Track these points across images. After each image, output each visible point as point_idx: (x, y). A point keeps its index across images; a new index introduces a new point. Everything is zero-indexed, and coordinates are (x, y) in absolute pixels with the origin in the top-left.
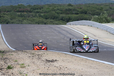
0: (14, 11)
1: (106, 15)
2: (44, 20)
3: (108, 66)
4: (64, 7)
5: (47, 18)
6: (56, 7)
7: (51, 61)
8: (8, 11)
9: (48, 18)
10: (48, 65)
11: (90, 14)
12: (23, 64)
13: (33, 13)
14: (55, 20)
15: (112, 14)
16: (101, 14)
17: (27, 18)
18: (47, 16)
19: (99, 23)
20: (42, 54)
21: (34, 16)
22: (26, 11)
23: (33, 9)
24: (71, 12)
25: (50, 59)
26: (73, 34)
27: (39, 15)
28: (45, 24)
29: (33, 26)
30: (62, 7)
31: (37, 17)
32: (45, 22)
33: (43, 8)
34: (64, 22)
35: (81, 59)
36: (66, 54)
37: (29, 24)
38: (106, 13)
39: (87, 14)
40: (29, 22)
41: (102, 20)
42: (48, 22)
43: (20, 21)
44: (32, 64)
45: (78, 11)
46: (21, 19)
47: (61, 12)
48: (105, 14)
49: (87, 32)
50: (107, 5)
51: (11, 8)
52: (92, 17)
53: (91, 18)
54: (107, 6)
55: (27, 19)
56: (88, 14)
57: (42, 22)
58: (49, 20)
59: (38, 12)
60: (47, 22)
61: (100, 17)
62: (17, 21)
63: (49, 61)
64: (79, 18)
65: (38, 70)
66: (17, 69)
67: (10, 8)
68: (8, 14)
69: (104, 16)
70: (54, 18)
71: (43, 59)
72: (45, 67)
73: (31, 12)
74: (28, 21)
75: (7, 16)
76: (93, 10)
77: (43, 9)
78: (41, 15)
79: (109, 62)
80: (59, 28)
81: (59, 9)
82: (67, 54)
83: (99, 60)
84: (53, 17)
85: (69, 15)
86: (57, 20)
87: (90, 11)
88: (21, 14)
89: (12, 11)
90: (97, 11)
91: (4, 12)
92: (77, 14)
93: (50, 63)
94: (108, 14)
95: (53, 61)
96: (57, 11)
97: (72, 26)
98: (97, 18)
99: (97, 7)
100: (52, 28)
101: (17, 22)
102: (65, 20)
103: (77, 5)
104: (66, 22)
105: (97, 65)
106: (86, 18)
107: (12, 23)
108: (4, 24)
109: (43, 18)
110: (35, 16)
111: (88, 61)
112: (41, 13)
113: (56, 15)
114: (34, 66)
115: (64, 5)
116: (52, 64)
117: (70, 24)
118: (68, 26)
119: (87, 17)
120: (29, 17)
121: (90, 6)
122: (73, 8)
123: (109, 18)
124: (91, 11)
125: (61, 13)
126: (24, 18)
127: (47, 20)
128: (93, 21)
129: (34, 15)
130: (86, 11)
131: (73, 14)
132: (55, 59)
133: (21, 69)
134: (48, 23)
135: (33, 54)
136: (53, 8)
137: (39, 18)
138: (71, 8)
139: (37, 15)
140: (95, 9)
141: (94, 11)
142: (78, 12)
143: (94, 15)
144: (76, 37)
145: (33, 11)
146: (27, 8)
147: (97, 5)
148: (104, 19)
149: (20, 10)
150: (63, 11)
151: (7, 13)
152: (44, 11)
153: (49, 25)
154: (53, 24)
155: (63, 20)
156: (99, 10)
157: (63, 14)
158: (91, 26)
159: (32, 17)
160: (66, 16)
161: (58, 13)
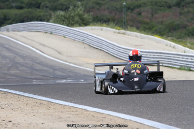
1: (80, 10)
3: (94, 115)
11: (47, 7)
15: (93, 8)
16: (71, 7)
19: (68, 26)
24: (7, 5)
26: (14, 49)
35: (39, 102)
36: (4, 92)
38: (80, 5)
39: (41, 7)
41: (73, 20)
45: (22, 3)
48: (78, 7)
49: (44, 45)
52: (53, 14)
53: (49, 17)
56: (43, 9)
61: (68, 15)
64: (25, 17)
69: (76, 12)
83: (75, 103)
85: (5, 11)
87: (47, 2)
92: (21, 8)
94: (85, 8)
97: (11, 33)
98: (62, 16)
105: (73, 115)
106: (40, 16)
111: (52, 107)
117: (8, 30)
118: (3, 33)
119: (42, 14)
123: (86, 16)
124: (50, 2)
128: (54, 23)
130: (39, 2)
131: (12, 7)
142: (23, 5)
143: (55, 9)
144: (22, 56)
148: (77, 18)
158: (51, 33)
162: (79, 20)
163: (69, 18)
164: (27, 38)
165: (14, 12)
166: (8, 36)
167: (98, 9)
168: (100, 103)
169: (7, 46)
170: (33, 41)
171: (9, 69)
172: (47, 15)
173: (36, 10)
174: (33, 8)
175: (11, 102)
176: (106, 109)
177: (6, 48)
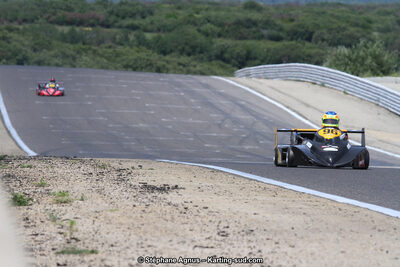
0: (47, 19)
1: (377, 48)
2: (155, 57)
4: (229, 11)
5: (168, 50)
6: (201, 9)
7: (158, 189)
8: (25, 21)
9: (171, 51)
10: (145, 200)
11: (323, 40)
12: (63, 194)
13: (115, 30)
14: (195, 59)
16: (362, 41)
17: (94, 48)
18: (165, 43)
19: (353, 74)
20: (133, 168)
21: (117, 40)
22: (91, 21)
23: (118, 16)
24: (254, 32)
25: (158, 184)
27: (138, 37)
28: (159, 70)
30: (222, 13)
31: (131, 47)
32: (160, 63)
33: (151, 14)
34: (228, 66)
37: (102, 68)
39: (313, 39)
40: (98, 62)
42: (169, 66)
43: (65, 56)
44: (96, 195)
45: (281, 29)
46: (70, 49)
47: (218, 29)
48: (374, 42)
50: (389, 9)
51: (35, 7)
54: (388, 13)
55: (95, 52)
56: (316, 43)
57: (147, 66)
58: (175, 59)
59: (134, 28)
60: (164, 66)
62: (56, 56)
63: (153, 188)
64: (284, 56)
65: (111, 211)
66: (42, 206)
67: (33, 9)
68: (24, 28)
70: (194, 50)
71: (133, 183)
72: (136, 204)
73: (108, 27)
74: (98, 58)
75: (21, 38)
76: (335, 26)
77: (153, 18)
78: (144, 39)
80: (207, 86)
81: (213, 19)
84: (187, 48)
85: (249, 43)
86: (201, 60)
87: (325, 31)
88: (73, 30)
89: (40, 20)
90: (352, 30)
91: (11, 21)
92: (278, 39)
93: (157, 193)
95: (164, 190)
96: (203, 28)
97: (254, 82)
98: (345, 55)
100: (179, 85)
101: (56, 61)
102: (233, 61)
103: (277, 8)
104: (234, 68)
106: (309, 56)
107: (39, 63)
108: (7, 64)
109: (151, 52)
110: (124, 42)
112: (146, 31)
113: (201, 39)
114: (100, 201)
115: (231, 5)
117: (248, 75)
118: (239, 79)
119: (308, 51)
120: (102, 45)
121: (323, 13)
122: (265, 19)
124: (330, 30)
125: (219, 35)
126: (84, 47)
127: (167, 57)
128: (330, 67)
129: (118, 37)
130: (310, 29)
131: (261, 37)
133: (55, 207)
134: (168, 69)
135: (104, 167)
136: (191, 15)
137: (136, 48)
138: (255, 16)
139: (132, 37)
140: (344, 25)
141: (340, 29)
142: (281, 34)
143: (335, 44)
145: (116, 22)
146: (93, 9)
147: (353, 9)
148: (369, 61)
149: (69, 15)
150: (226, 28)
151: (21, 27)
152: (157, 23)
154: (188, 72)
155: (224, 60)
156: (356, 29)
157: (225, 37)
158: (323, 85)
159: (113, 45)
160: (236, 45)
161: (207, 34)
162: (374, 64)
163: (356, 60)
164: (280, 92)
165: (265, 45)
166: (247, 86)
169: (243, 103)
170: (290, 96)
171: (242, 142)
173: (304, 44)
174: (299, 39)
177: (242, 106)
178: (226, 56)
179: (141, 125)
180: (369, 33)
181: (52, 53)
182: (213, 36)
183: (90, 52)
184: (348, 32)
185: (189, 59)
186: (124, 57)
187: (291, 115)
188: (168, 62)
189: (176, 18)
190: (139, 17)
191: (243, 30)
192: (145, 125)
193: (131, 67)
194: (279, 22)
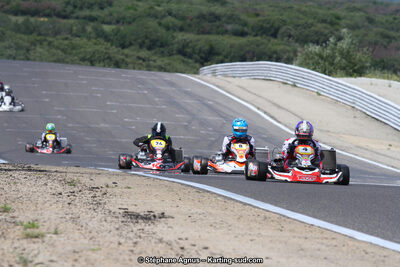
2: (114, 50)
3: (369, 250)
4: (191, 4)
5: (127, 43)
6: (162, 2)
7: (142, 218)
9: (131, 44)
10: (131, 235)
11: (290, 36)
12: (32, 225)
13: (71, 21)
14: (155, 53)
15: (376, 44)
16: (332, 40)
17: (50, 39)
18: (124, 37)
20: (107, 186)
21: (74, 32)
22: (47, 11)
23: (75, 7)
24: (218, 27)
25: (141, 210)
27: (95, 29)
28: (117, 65)
29: (70, 69)
30: (184, 6)
31: (89, 39)
32: (119, 57)
33: (110, 5)
34: (190, 61)
35: (262, 215)
36: (199, 190)
37: (58, 61)
39: (279, 36)
40: (54, 55)
42: (128, 60)
43: (18, 47)
44: (71, 225)
45: (245, 24)
46: (24, 40)
47: (179, 23)
49: (279, 107)
52: (299, 49)
53: (292, 55)
54: (359, 10)
55: (50, 43)
56: (282, 38)
57: (105, 59)
58: (136, 54)
59: (93, 19)
60: (123, 60)
62: (10, 47)
63: (136, 217)
64: (248, 52)
65: (93, 250)
66: (9, 242)
70: (154, 44)
71: (111, 208)
72: (122, 241)
73: (65, 17)
74: (54, 51)
76: (300, 22)
77: (111, 9)
78: (103, 31)
79: (372, 234)
80: (172, 84)
81: (174, 12)
82: (204, 191)
83: (332, 222)
84: (147, 41)
85: (213, 38)
86: (162, 54)
87: (291, 27)
88: (28, 20)
90: (320, 26)
92: (243, 34)
93: (142, 224)
95: (150, 219)
96: (164, 21)
97: (219, 80)
98: (315, 53)
99: (320, 11)
100: (143, 82)
101: (9, 52)
102: (196, 56)
103: (242, 2)
104: (197, 65)
105: (328, 246)
106: (275, 52)
109: (109, 44)
110: (81, 33)
112: (103, 22)
113: (162, 32)
114: (77, 234)
116: (147, 228)
117: (214, 73)
118: (205, 78)
120: (58, 37)
121: (291, 8)
122: (229, 13)
124: (296, 26)
125: (181, 29)
126: (39, 38)
127: (126, 51)
128: (301, 65)
129: (75, 28)
130: (276, 25)
131: (226, 32)
132: (157, 211)
133: (25, 242)
134: (127, 64)
135: (72, 183)
136: (151, 8)
137: (94, 41)
139: (89, 29)
140: (311, 21)
141: (307, 26)
142: (246, 29)
143: (304, 41)
145: (72, 12)
147: (320, 4)
149: (24, 4)
150: (188, 21)
152: (115, 15)
153: (133, 71)
154: (149, 68)
155: (184, 55)
156: (324, 25)
157: (187, 31)
158: (295, 85)
159: (69, 36)
160: (198, 40)
161: (168, 28)
165: (227, 41)
166: (214, 85)
167: (385, 47)
168: (379, 226)
171: (211, 146)
172: (289, 51)
173: (269, 40)
174: (264, 36)
175: (211, 210)
176: (391, 240)
177: (209, 106)
178: (188, 50)
179: (102, 125)
180: (337, 30)
181: (6, 44)
182: (175, 30)
183: (45, 43)
184: (316, 29)
185: (149, 52)
186: (82, 50)
187: (263, 118)
188: (127, 56)
189: (136, 10)
190: (96, 8)
191: (206, 24)
192: (107, 126)
193: (88, 60)
194: (243, 17)
